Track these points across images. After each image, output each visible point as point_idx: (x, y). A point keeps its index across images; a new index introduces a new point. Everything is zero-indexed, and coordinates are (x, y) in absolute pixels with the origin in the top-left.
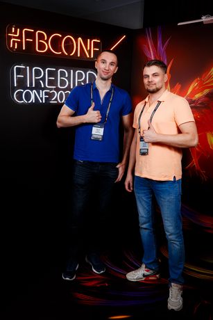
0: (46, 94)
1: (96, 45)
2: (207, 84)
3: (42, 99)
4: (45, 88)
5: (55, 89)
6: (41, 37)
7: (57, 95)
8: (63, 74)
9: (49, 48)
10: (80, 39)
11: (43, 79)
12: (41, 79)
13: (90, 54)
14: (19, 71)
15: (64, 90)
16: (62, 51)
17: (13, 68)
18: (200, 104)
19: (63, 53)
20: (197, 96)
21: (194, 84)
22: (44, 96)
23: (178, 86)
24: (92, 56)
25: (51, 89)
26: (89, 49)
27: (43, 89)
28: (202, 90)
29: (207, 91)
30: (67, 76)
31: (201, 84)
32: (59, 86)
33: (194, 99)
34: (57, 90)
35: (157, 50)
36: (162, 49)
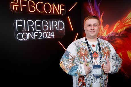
0: (36, 34)
1: (62, 7)
2: (125, 24)
3: (34, 37)
4: (35, 31)
5: (41, 31)
6: (31, 3)
7: (42, 34)
8: (45, 23)
9: (36, 10)
10: (53, 4)
11: (34, 26)
12: (32, 26)
13: (59, 12)
14: (19, 23)
15: (46, 31)
16: (44, 11)
17: (16, 21)
18: (121, 35)
19: (44, 12)
20: (119, 31)
21: (117, 24)
22: (35, 36)
23: (107, 26)
24: (61, 13)
25: (39, 32)
26: (58, 9)
27: (34, 32)
28: (122, 28)
29: (125, 28)
30: (47, 24)
31: (121, 24)
32: (43, 30)
33: (117, 32)
34: (42, 31)
35: (94, 8)
36: (97, 7)
